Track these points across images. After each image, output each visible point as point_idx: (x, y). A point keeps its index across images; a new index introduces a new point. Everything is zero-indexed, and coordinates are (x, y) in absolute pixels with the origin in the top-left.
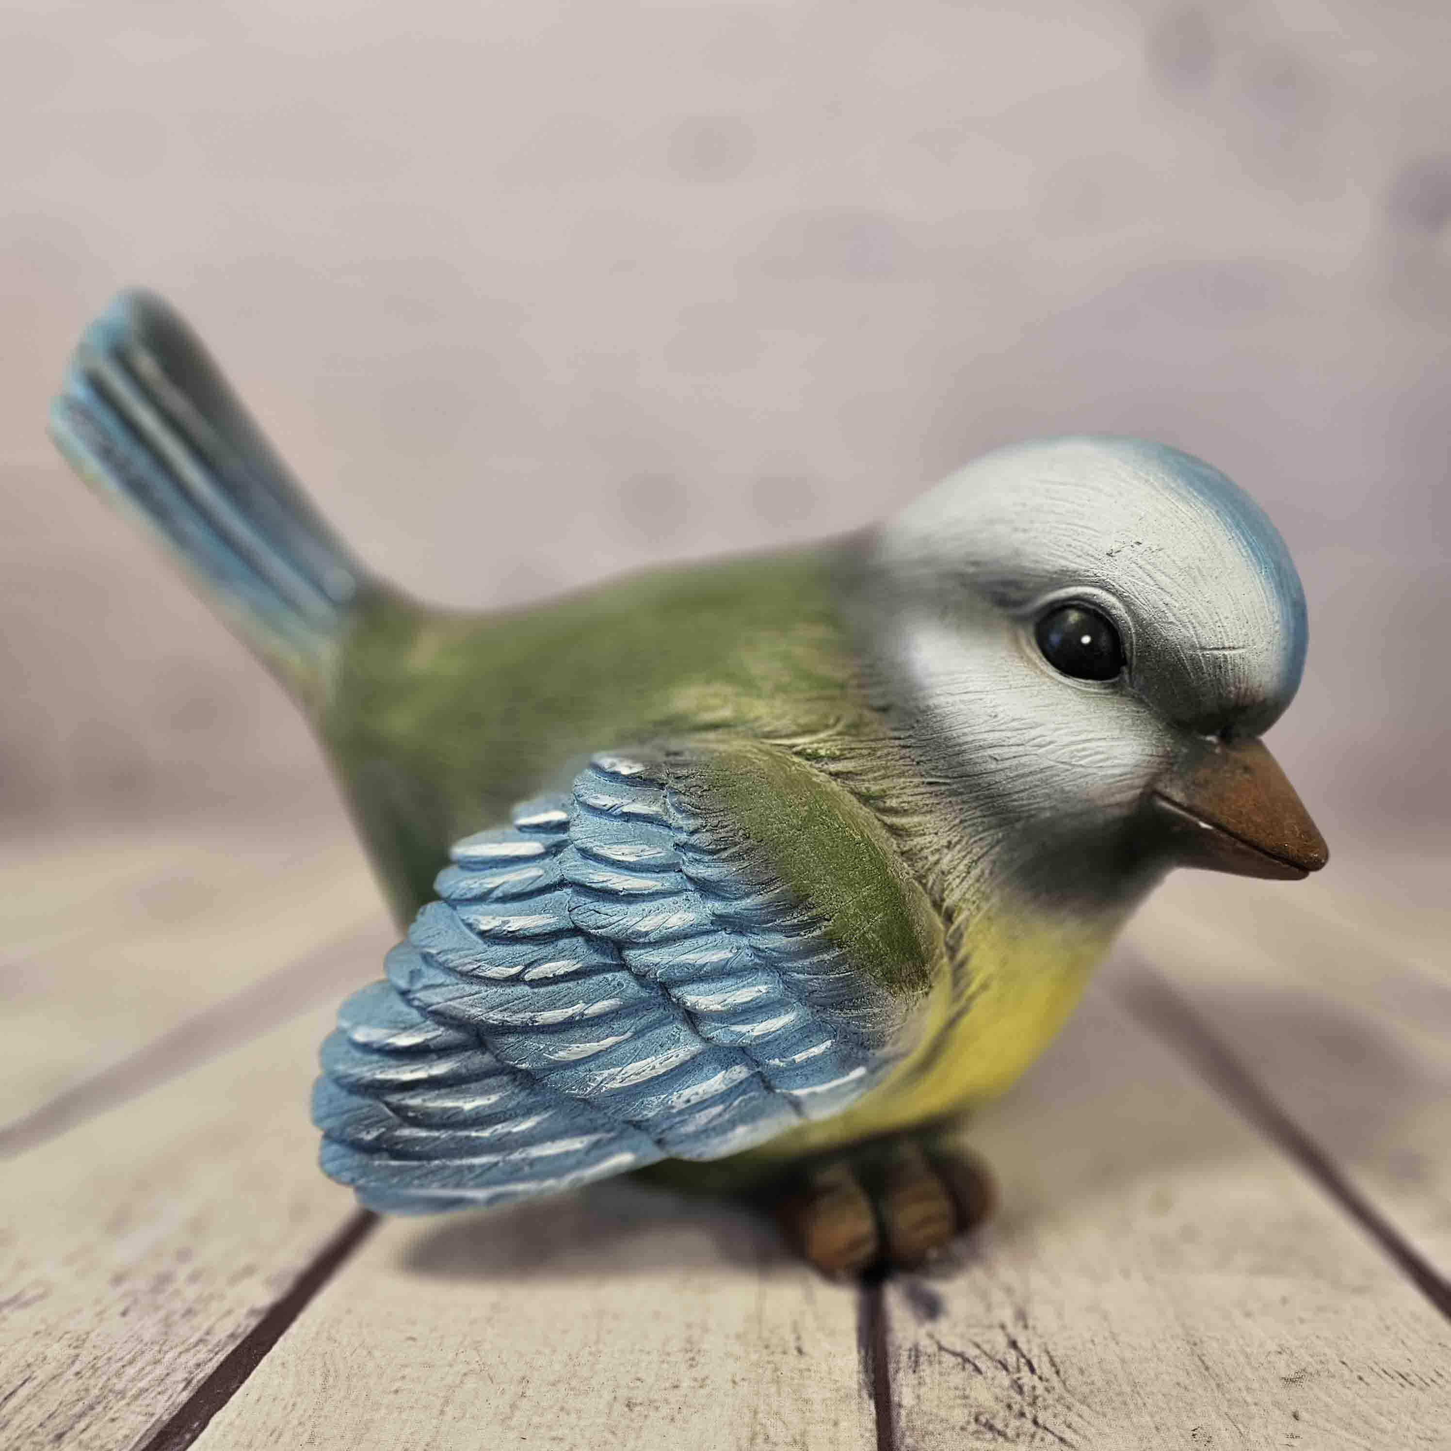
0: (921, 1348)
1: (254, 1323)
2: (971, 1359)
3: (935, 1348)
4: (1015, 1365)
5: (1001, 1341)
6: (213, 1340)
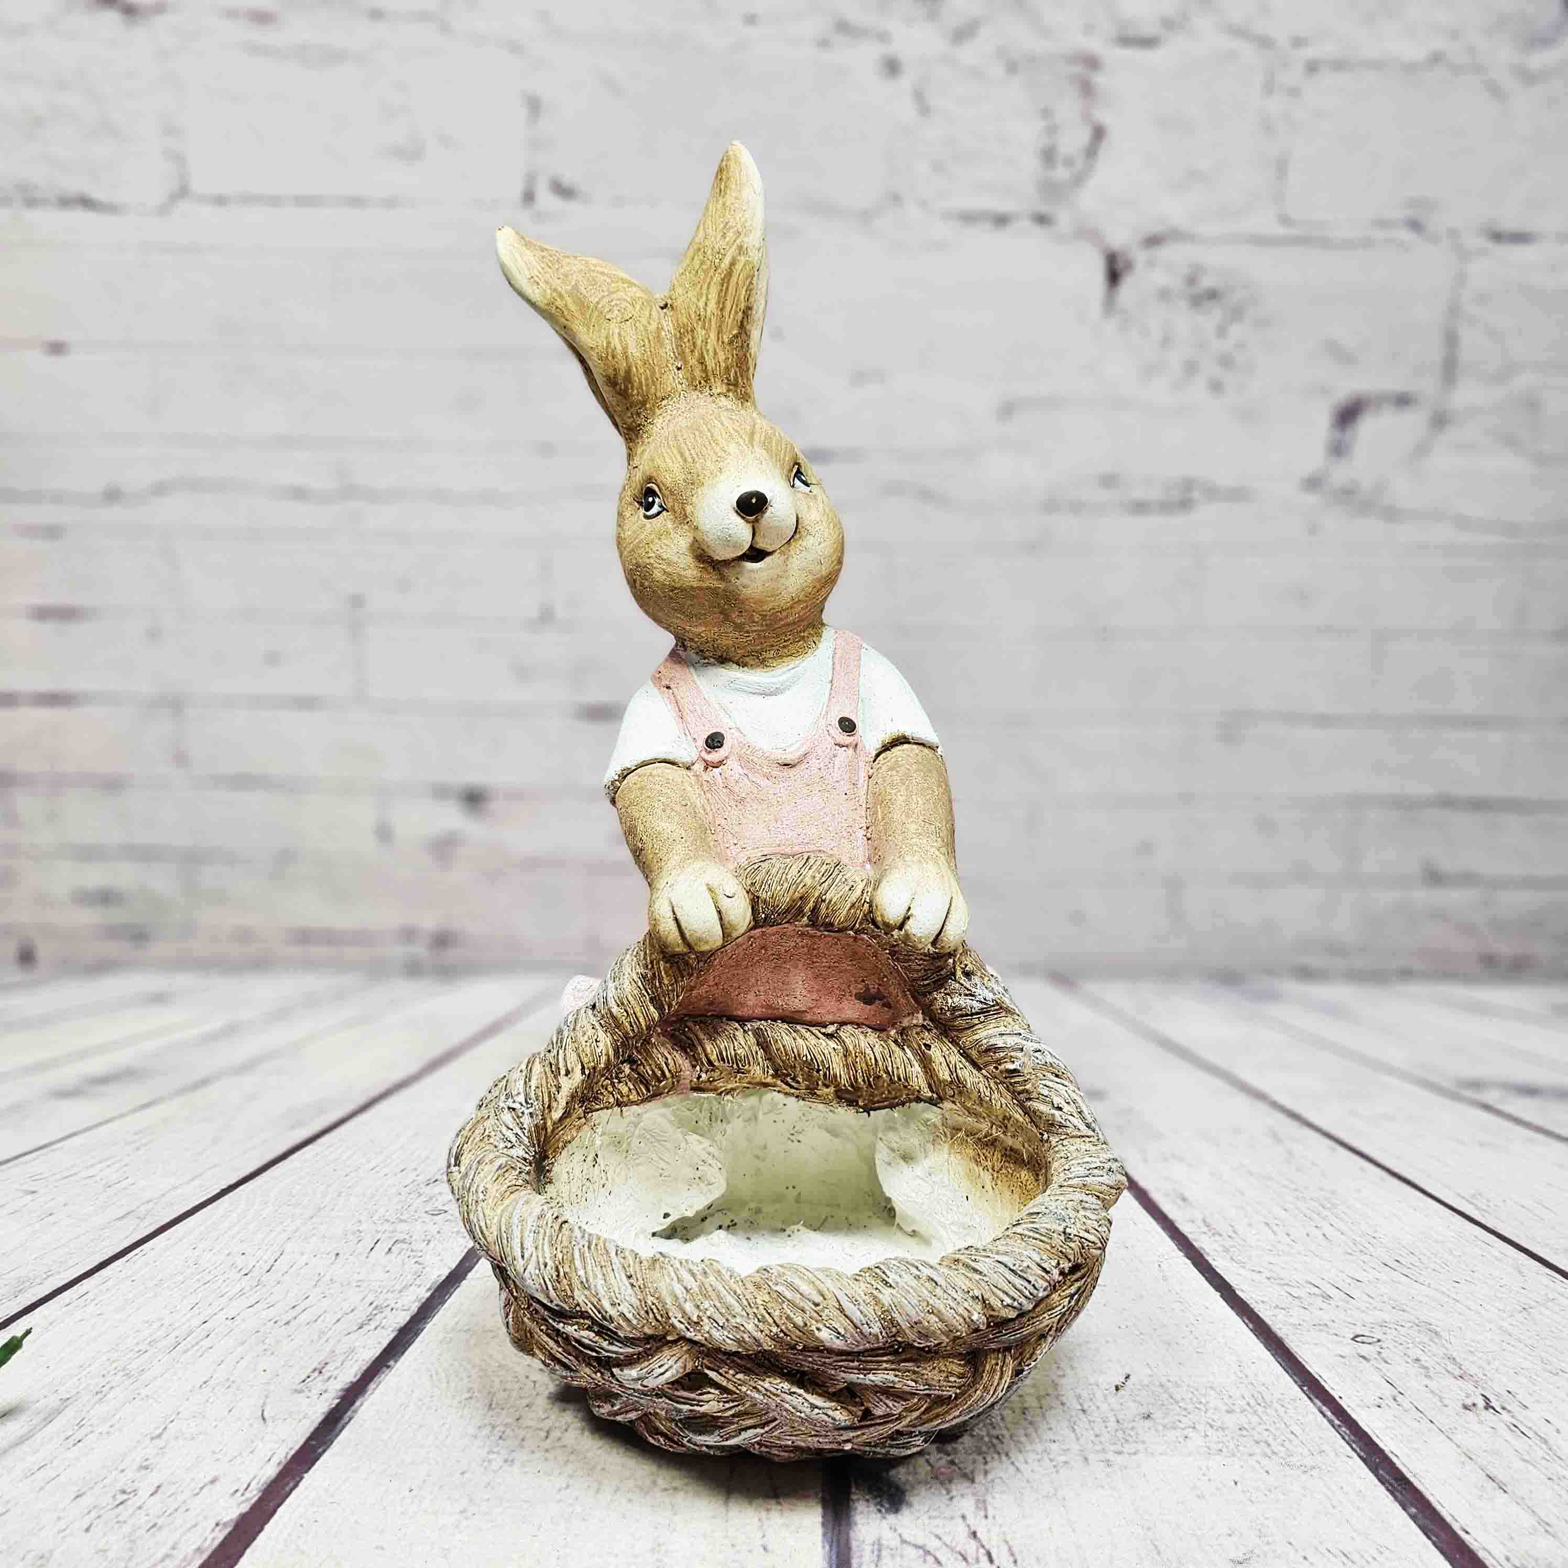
0: (884, 1542)
1: (220, 1536)
2: (932, 1552)
3: (898, 1540)
4: (974, 1555)
5: (961, 1531)
6: (179, 1555)
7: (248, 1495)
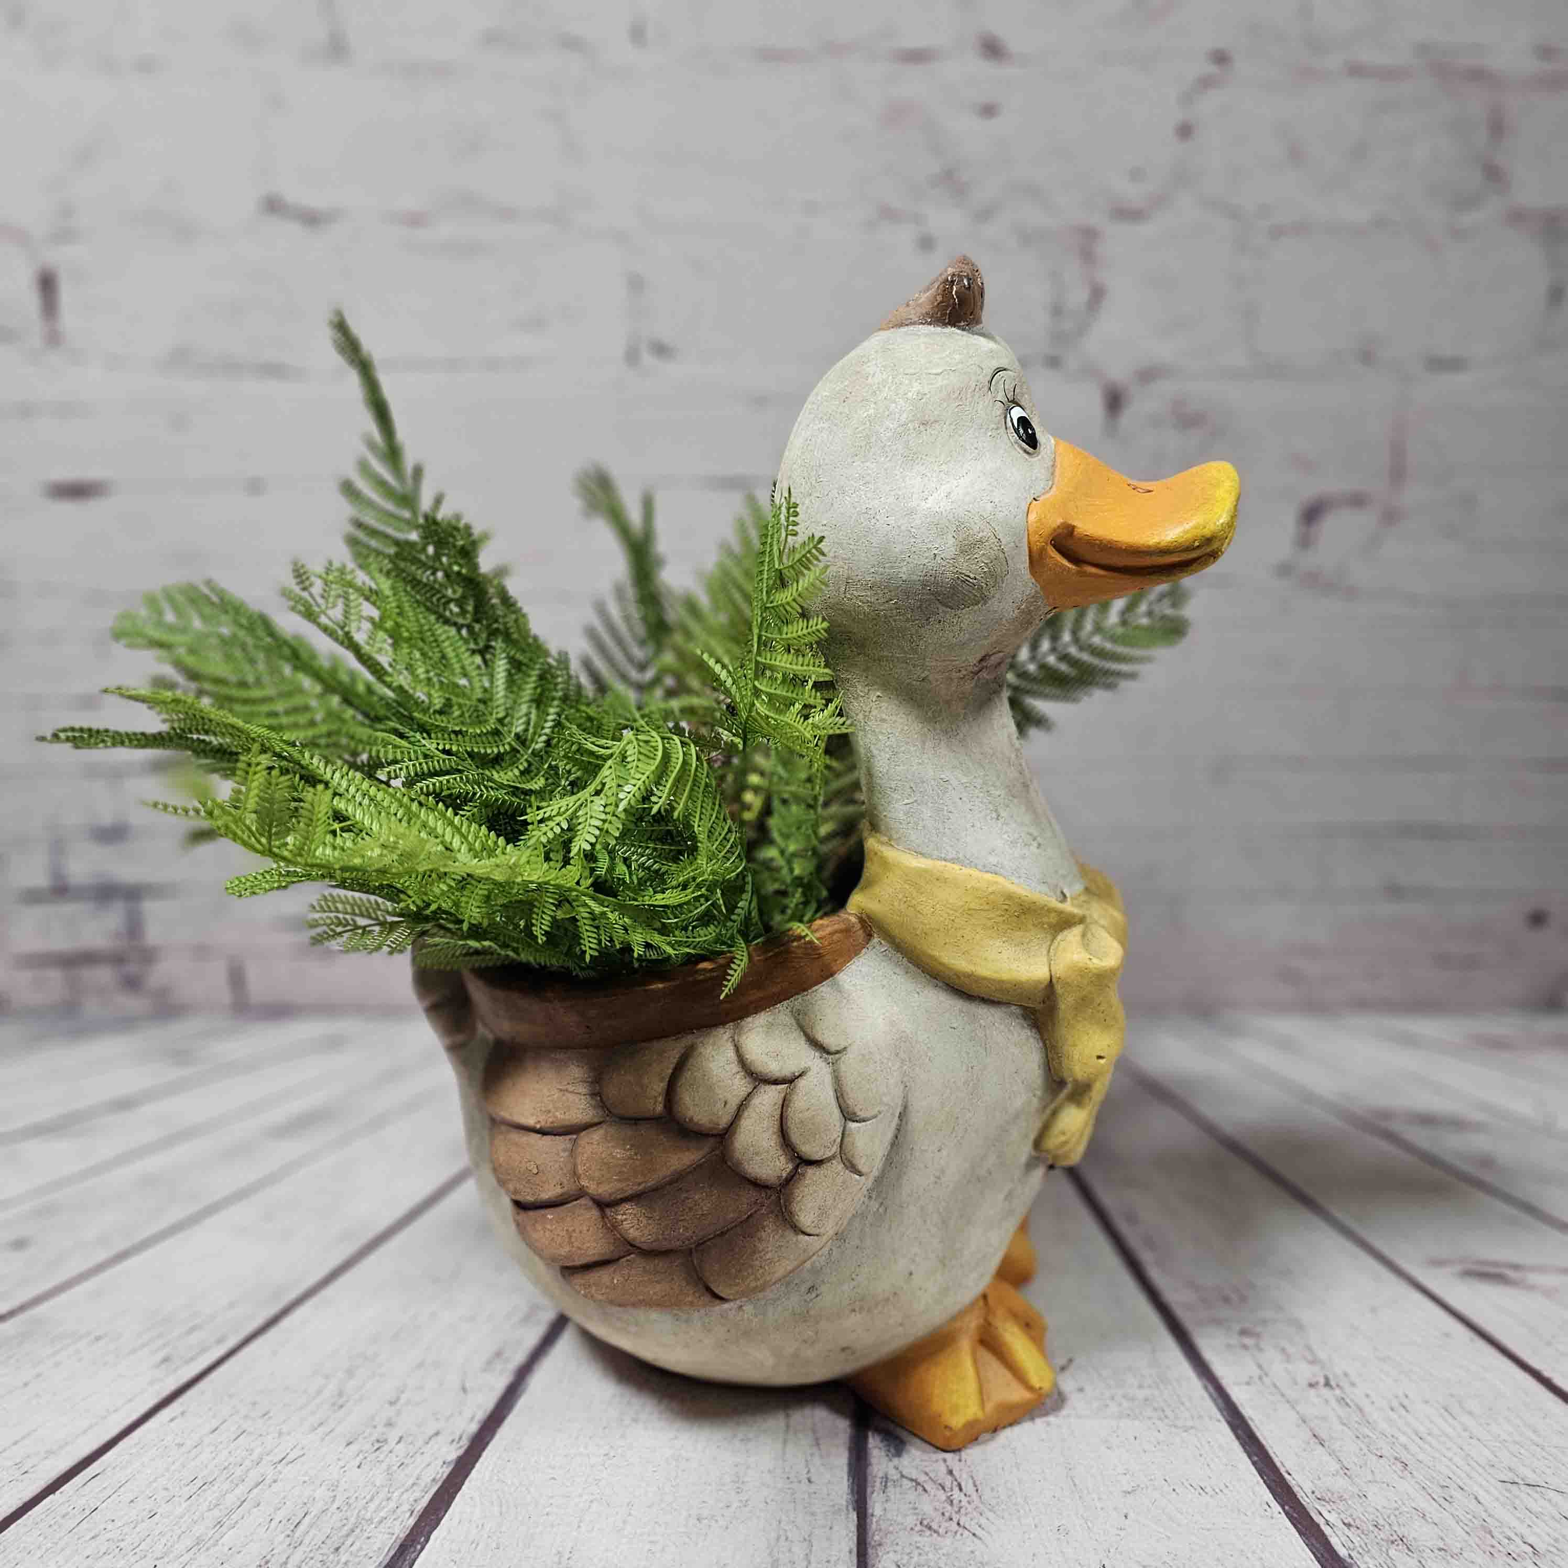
7: (461, 1443)
